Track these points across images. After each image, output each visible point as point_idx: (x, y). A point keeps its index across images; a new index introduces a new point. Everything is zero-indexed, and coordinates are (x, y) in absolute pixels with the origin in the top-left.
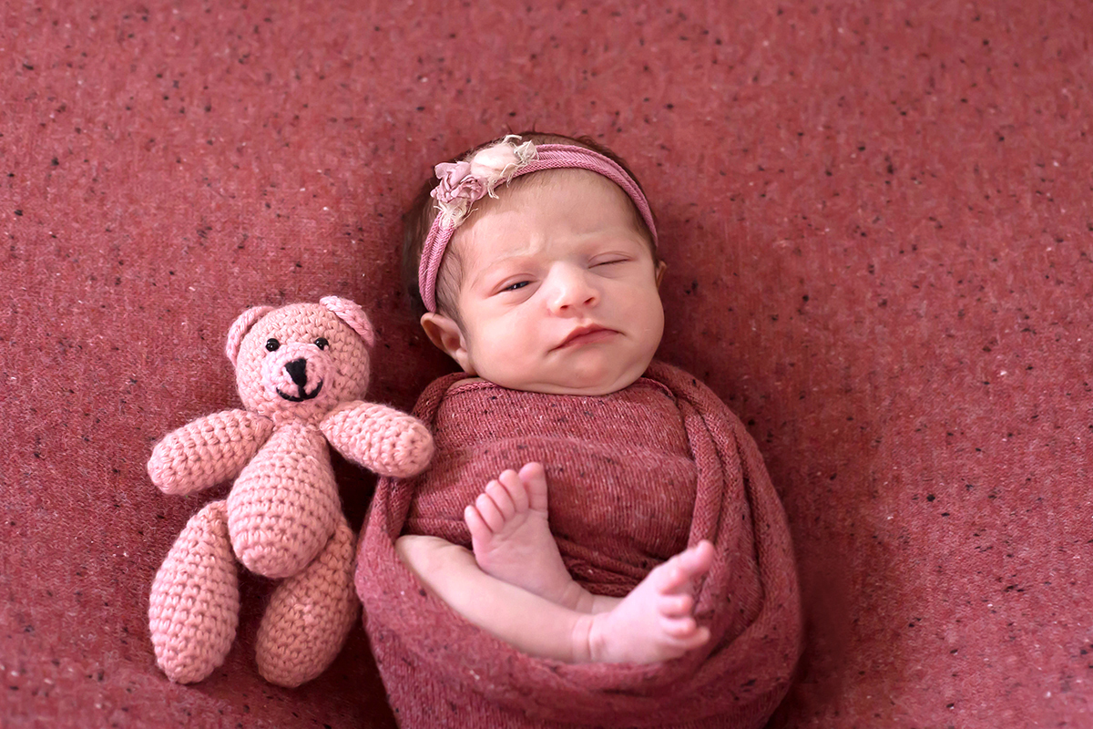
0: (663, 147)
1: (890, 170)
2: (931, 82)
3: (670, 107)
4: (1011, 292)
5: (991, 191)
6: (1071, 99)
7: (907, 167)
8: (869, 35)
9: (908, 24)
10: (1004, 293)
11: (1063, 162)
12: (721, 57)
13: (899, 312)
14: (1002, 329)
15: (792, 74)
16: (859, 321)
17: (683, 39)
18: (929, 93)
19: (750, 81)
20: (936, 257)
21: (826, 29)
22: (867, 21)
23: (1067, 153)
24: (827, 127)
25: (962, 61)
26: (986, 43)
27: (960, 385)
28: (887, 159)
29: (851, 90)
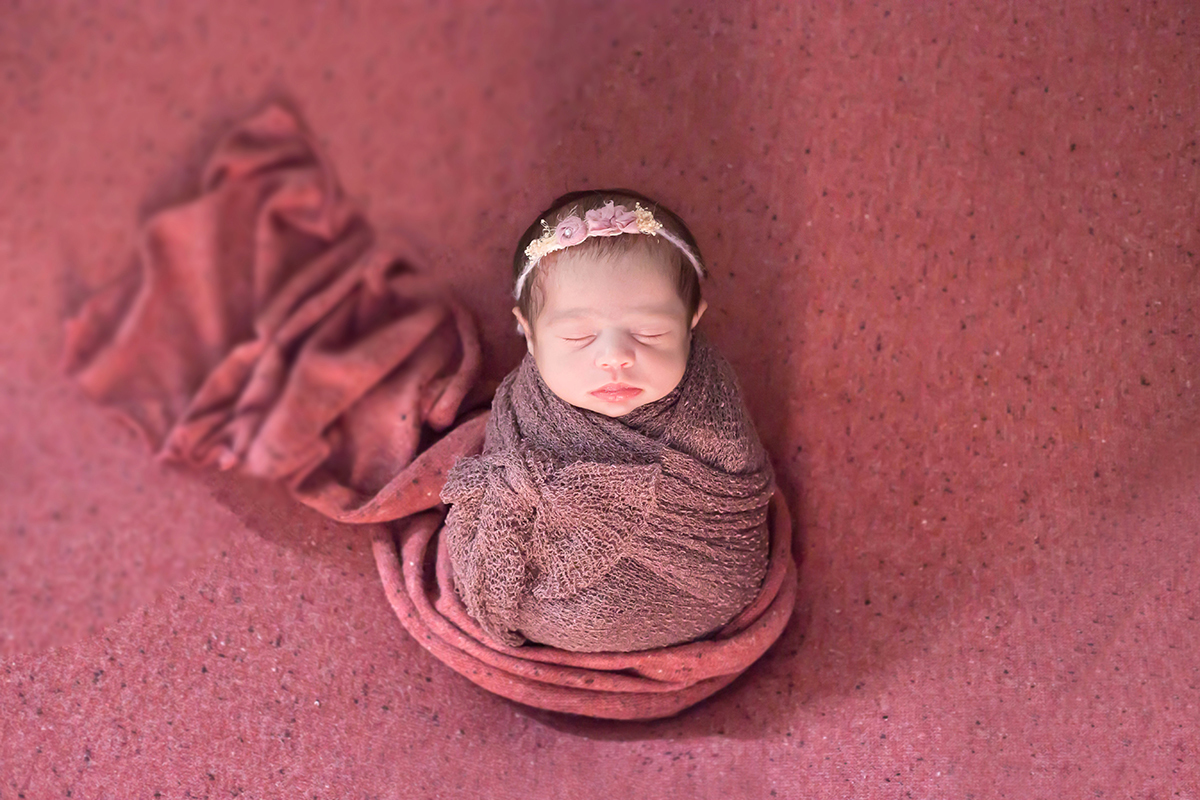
0: (723, 311)
1: (879, 348)
2: (925, 271)
3: (732, 275)
4: (942, 459)
5: (946, 372)
6: (1023, 295)
7: (891, 346)
8: (887, 223)
9: (919, 214)
10: (937, 459)
11: (1003, 352)
12: (774, 233)
13: (860, 468)
14: (929, 489)
15: (824, 254)
16: (832, 472)
17: (749, 211)
18: (920, 281)
19: (792, 259)
20: (896, 426)
21: (857, 213)
22: (887, 209)
23: (1007, 344)
24: (842, 306)
25: (951, 253)
26: (972, 237)
27: (892, 528)
28: (879, 338)
29: (864, 274)
